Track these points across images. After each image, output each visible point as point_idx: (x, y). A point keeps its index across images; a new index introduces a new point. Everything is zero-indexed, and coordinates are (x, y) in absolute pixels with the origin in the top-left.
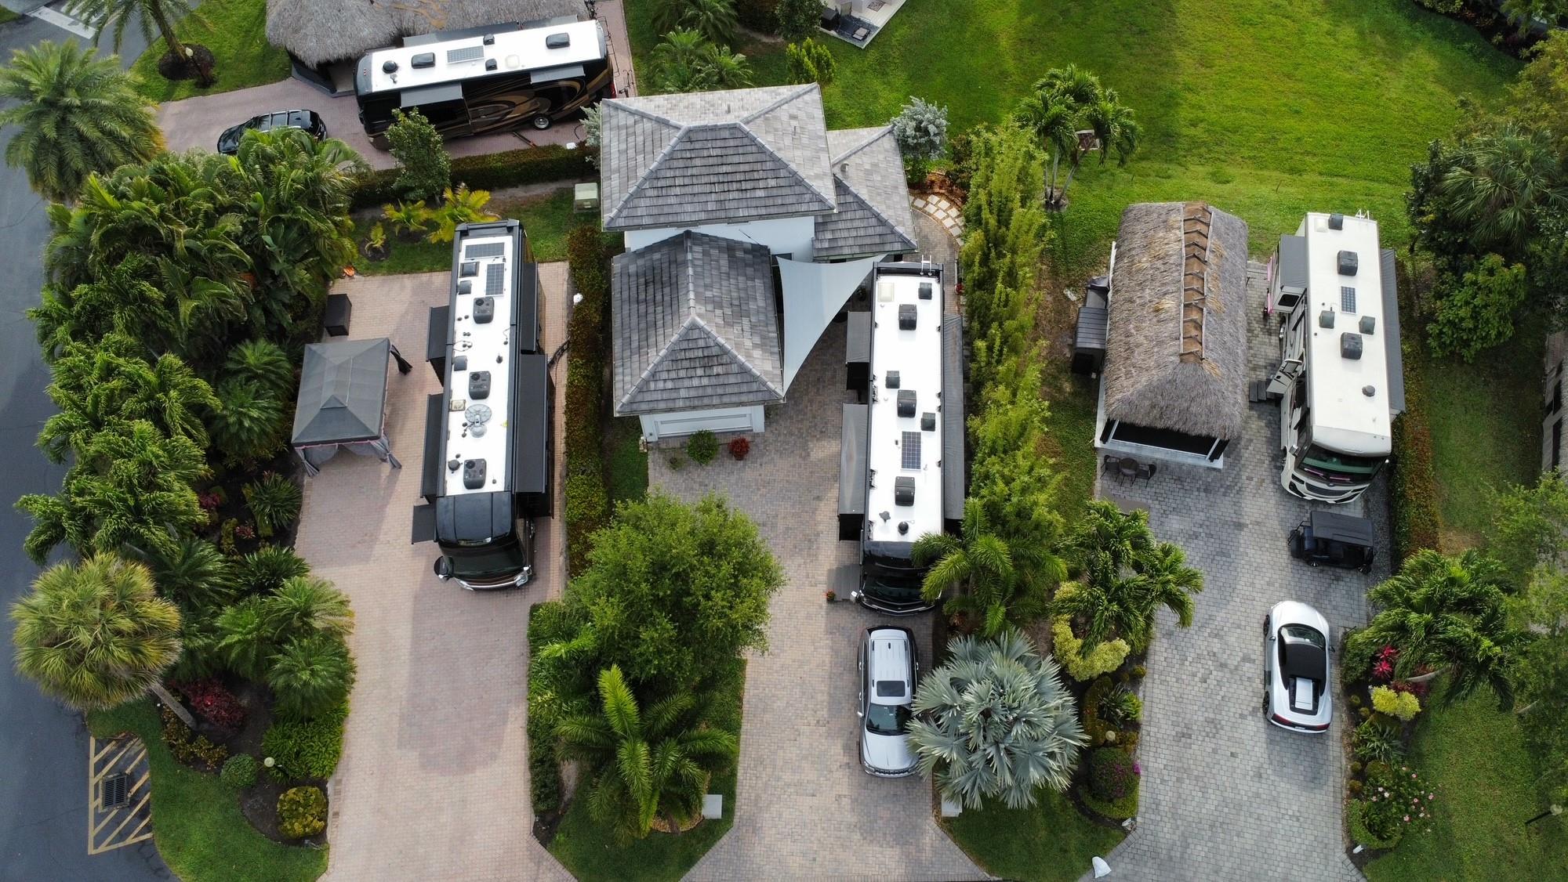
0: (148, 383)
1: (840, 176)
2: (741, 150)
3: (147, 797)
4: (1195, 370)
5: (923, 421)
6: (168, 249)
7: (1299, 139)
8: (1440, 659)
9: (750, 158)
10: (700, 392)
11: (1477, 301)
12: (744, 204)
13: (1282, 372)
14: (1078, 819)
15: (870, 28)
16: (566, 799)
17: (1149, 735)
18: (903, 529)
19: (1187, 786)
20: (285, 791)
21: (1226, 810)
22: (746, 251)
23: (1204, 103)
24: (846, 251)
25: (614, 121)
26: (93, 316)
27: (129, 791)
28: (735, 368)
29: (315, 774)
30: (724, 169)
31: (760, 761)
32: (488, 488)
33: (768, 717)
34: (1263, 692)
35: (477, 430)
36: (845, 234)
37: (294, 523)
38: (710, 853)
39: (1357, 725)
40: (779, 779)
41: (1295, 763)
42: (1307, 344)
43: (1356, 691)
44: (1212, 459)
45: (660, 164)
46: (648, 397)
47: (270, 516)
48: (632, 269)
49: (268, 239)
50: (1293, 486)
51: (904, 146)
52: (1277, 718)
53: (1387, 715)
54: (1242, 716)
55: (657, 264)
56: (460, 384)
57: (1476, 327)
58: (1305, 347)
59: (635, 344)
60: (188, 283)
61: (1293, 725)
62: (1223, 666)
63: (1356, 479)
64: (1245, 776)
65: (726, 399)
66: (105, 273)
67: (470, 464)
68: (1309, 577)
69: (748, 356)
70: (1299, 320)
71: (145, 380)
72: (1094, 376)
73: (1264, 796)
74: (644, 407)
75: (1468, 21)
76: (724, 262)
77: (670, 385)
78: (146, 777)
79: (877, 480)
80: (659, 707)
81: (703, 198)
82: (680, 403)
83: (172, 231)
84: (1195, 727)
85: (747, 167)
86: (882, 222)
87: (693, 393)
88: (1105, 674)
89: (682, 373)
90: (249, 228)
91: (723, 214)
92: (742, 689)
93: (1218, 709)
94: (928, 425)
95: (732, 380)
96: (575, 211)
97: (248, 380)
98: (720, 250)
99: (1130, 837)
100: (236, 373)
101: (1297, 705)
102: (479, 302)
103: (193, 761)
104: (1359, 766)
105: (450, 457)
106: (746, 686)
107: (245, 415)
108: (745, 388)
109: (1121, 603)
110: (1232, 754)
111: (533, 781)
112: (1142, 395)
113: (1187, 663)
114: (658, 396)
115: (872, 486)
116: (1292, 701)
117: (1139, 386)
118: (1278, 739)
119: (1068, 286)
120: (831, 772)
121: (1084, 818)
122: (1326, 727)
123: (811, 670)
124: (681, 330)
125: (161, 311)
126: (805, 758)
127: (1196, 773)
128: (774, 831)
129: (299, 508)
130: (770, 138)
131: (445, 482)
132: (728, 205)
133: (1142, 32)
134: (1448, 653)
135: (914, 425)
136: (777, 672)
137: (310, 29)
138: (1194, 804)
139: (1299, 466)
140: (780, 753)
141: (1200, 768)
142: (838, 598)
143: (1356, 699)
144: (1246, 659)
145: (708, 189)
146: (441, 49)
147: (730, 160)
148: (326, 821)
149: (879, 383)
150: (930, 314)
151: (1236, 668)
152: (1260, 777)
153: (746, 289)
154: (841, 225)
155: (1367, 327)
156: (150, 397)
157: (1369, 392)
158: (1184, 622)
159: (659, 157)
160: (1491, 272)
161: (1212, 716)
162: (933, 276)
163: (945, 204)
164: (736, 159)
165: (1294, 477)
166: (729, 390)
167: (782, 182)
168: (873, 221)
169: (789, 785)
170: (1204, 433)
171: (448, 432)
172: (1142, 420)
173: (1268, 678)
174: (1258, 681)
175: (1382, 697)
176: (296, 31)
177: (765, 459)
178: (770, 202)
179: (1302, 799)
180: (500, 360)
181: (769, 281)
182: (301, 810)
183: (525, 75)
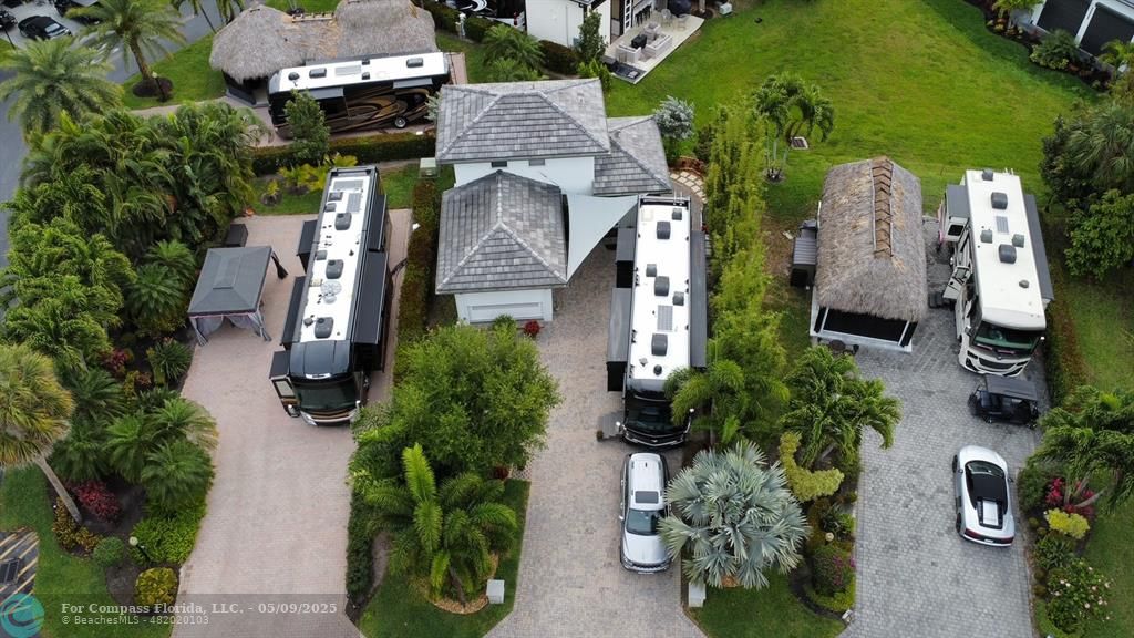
0: (81, 252)
1: (614, 139)
2: (540, 110)
3: (33, 577)
4: (887, 264)
5: (674, 298)
6: (113, 166)
7: (955, 144)
8: (1104, 465)
9: (548, 116)
10: (503, 277)
11: (1103, 224)
12: (542, 146)
13: (954, 278)
14: (804, 611)
15: (640, 72)
16: (375, 585)
17: (862, 546)
18: (658, 371)
19: (896, 588)
20: (144, 570)
21: (931, 608)
22: (543, 188)
23: (884, 121)
24: (618, 190)
25: (449, 97)
26: (49, 209)
27: (19, 572)
28: (530, 261)
29: (172, 558)
30: (528, 122)
31: (538, 559)
32: (333, 337)
33: (545, 526)
34: (956, 516)
35: (329, 298)
36: (617, 178)
37: (183, 376)
38: (492, 631)
39: (1037, 541)
40: (553, 573)
41: (986, 571)
42: (972, 255)
43: (1032, 514)
44: (903, 345)
45: (481, 118)
46: (462, 279)
47: (164, 367)
48: (457, 198)
49: (188, 168)
50: (969, 363)
51: (663, 128)
52: (969, 533)
53: (1062, 533)
54: (939, 534)
55: (475, 193)
56: (319, 269)
57: (1103, 247)
58: (971, 257)
59: (455, 245)
60: (124, 192)
61: (983, 538)
62: (921, 495)
63: (1020, 353)
64: (945, 581)
65: (522, 283)
66: (63, 178)
67: (321, 321)
68: (987, 430)
69: (541, 253)
70: (966, 242)
71: (79, 249)
72: (808, 288)
73: (962, 598)
74: (459, 286)
75: (1073, 73)
76: (526, 193)
77: (479, 271)
78: (34, 561)
79: (637, 338)
80: (452, 482)
81: (511, 142)
82: (487, 285)
83: (117, 153)
84: (900, 542)
85: (544, 122)
86: (645, 171)
87: (497, 277)
88: (823, 496)
89: (490, 263)
90: (175, 162)
91: (525, 153)
92: (526, 503)
93: (919, 528)
94: (678, 301)
95: (527, 268)
96: (420, 177)
97: (161, 265)
98: (523, 184)
99: (849, 628)
100: (153, 260)
101: (985, 522)
102: (340, 216)
103: (75, 548)
104: (1042, 574)
105: (307, 316)
106: (529, 502)
107: (154, 289)
108: (537, 274)
109: (834, 418)
110: (933, 564)
111: (349, 568)
112: (846, 286)
113: (891, 493)
114: (470, 279)
115: (633, 342)
116: (981, 518)
117: (843, 279)
118: (971, 552)
119: (786, 230)
120: (596, 569)
121: (810, 611)
122: (1010, 540)
123: (582, 491)
124: (491, 232)
125: (101, 208)
126: (575, 558)
127: (903, 578)
128: (546, 615)
129: (189, 365)
130: (563, 104)
131: (300, 333)
132: (529, 147)
133: (836, 79)
134: (1110, 460)
135: (667, 301)
136: (555, 492)
137: (241, 55)
138: (902, 602)
139: (973, 343)
140: (555, 553)
141: (906, 574)
142: (606, 436)
143: (1034, 521)
144: (939, 490)
145: (515, 135)
146: (331, 68)
147: (532, 116)
148: (175, 598)
149: (641, 273)
150: (680, 230)
151: (932, 497)
152: (958, 581)
153: (542, 212)
154: (615, 172)
155: (1019, 242)
156: (82, 262)
157: (1024, 285)
158: (887, 445)
159: (480, 114)
160: (1111, 201)
161: (914, 533)
162: (683, 205)
163: (693, 177)
164: (536, 116)
165: (969, 353)
166: (525, 275)
167: (571, 132)
168: (639, 170)
169: (561, 579)
170: (896, 316)
171: (307, 300)
172: (846, 307)
173: (959, 502)
174: (951, 507)
175: (1055, 518)
176: (231, 58)
177: (552, 340)
178: (561, 145)
179: (995, 601)
180: (352, 254)
181: (559, 209)
182: (155, 585)
183: (390, 83)
